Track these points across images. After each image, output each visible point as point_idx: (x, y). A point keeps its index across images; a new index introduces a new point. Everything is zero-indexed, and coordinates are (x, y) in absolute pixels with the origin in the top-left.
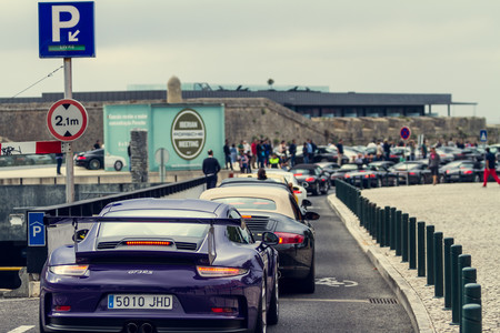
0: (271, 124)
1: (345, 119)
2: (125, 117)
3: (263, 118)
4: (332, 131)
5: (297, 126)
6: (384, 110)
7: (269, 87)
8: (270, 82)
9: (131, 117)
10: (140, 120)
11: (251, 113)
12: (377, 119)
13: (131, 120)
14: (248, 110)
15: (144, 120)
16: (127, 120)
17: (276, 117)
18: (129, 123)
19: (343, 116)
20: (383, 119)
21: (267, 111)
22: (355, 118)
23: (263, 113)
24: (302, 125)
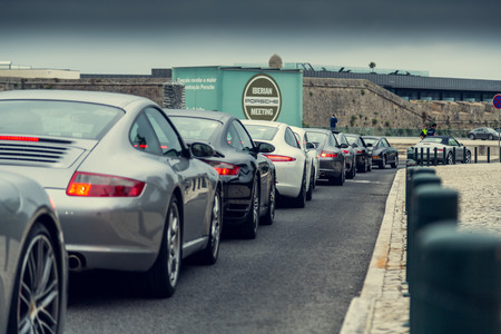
0: (370, 104)
1: (442, 102)
2: (193, 80)
3: (363, 98)
4: (429, 113)
5: (395, 107)
6: (480, 95)
7: (371, 70)
8: (372, 65)
9: (199, 80)
10: (208, 84)
11: (351, 93)
12: (474, 103)
13: (199, 84)
14: (348, 90)
15: (212, 84)
16: (195, 84)
17: (375, 98)
18: (198, 88)
19: (441, 99)
20: (480, 104)
21: (367, 91)
22: (452, 102)
23: (363, 94)
24: (400, 106)
